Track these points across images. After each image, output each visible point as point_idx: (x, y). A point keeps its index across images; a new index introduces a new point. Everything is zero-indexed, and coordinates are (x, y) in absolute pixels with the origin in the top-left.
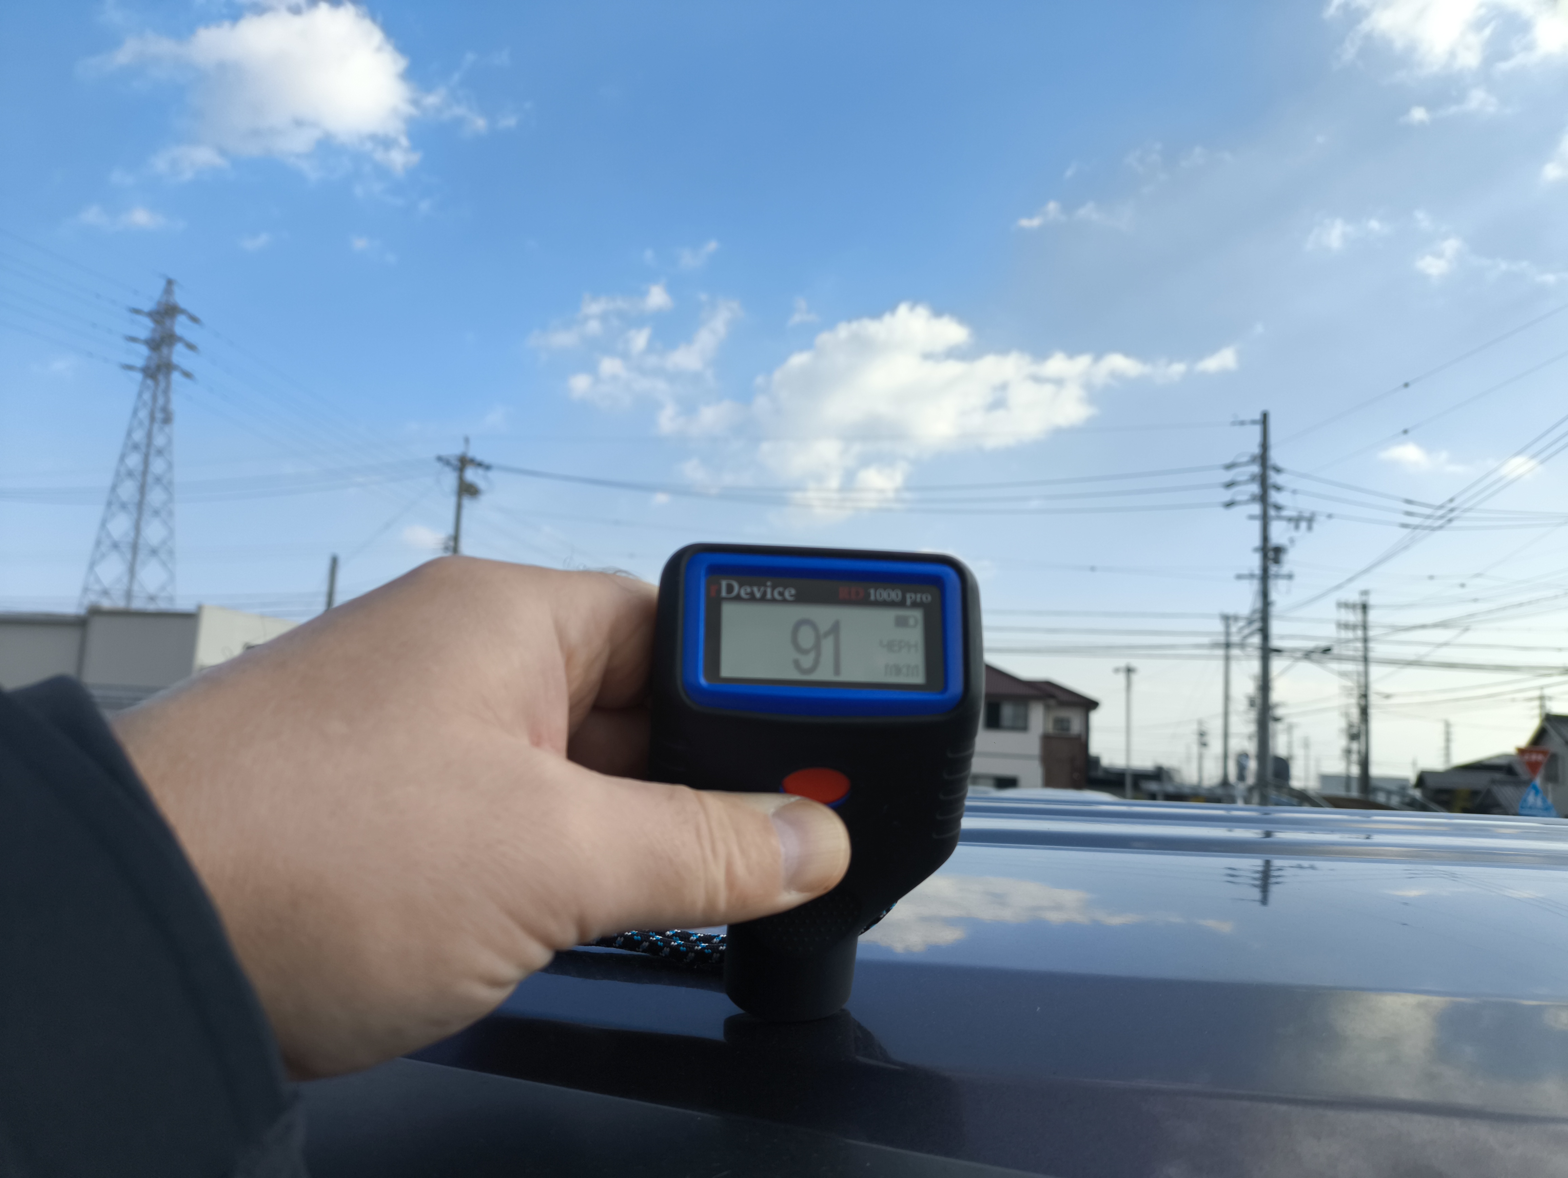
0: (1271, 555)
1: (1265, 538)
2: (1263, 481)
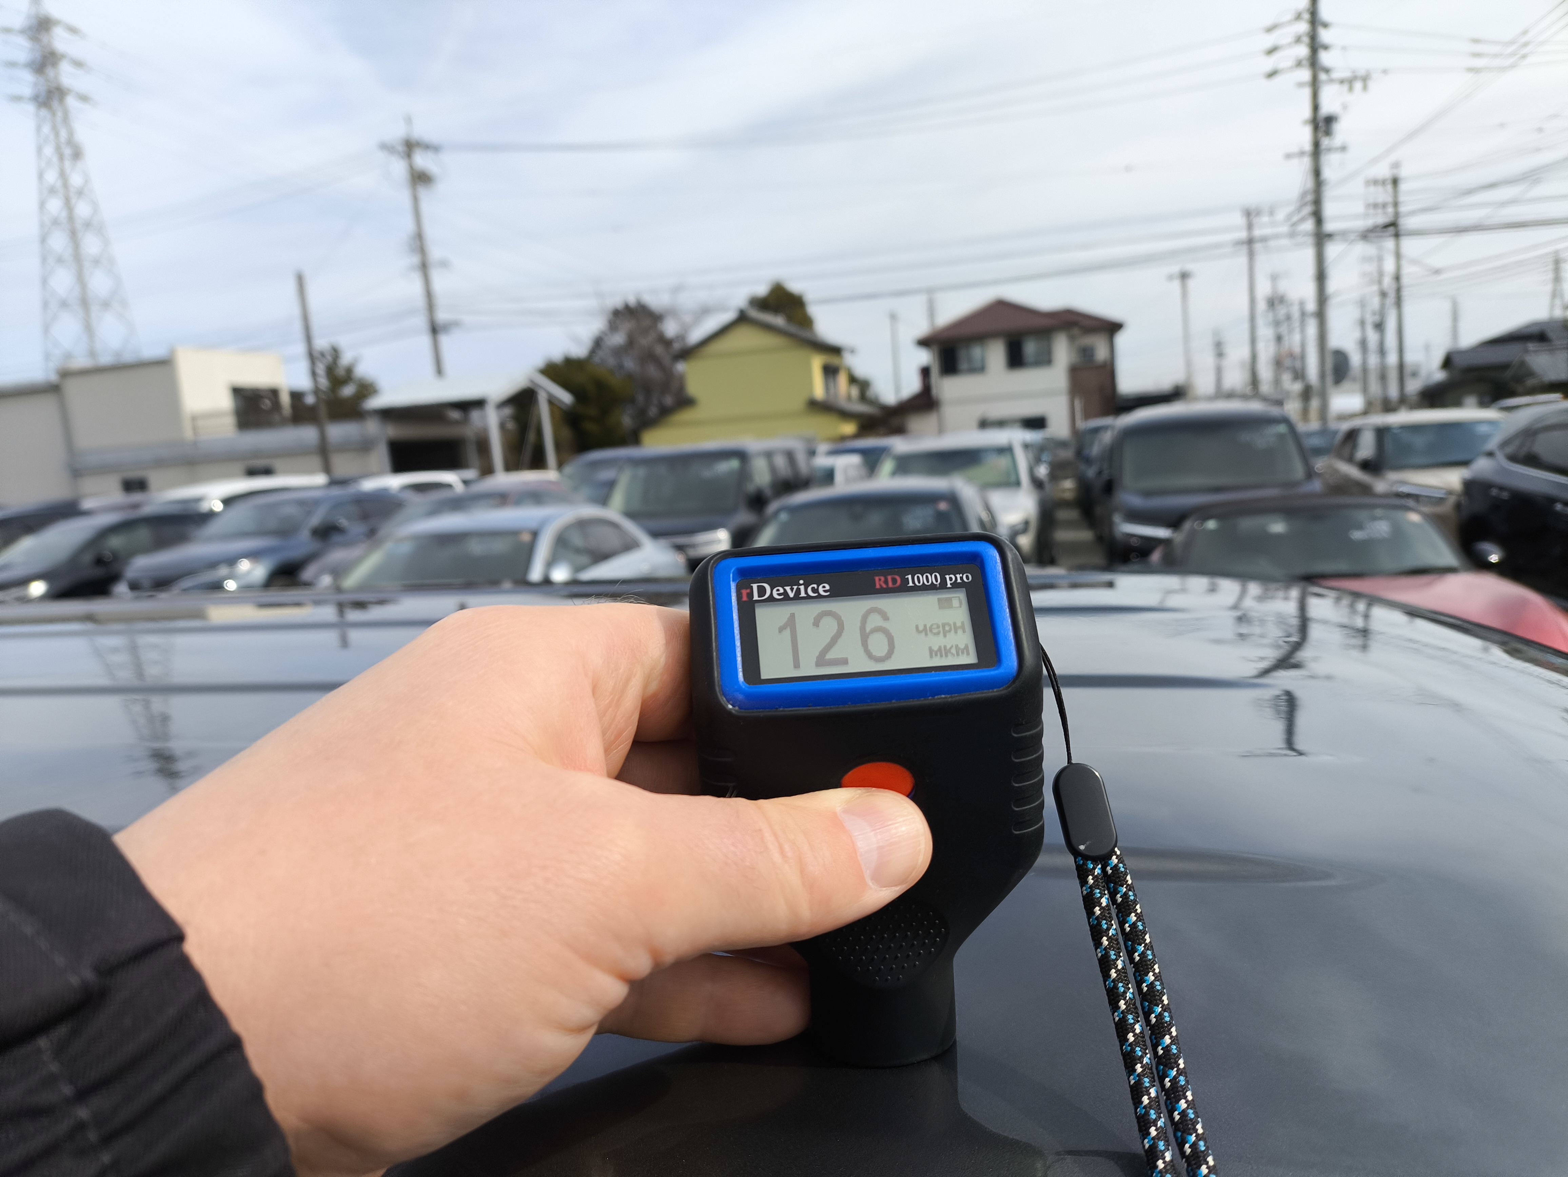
0: (1322, 126)
1: (1316, 107)
2: (1312, 40)
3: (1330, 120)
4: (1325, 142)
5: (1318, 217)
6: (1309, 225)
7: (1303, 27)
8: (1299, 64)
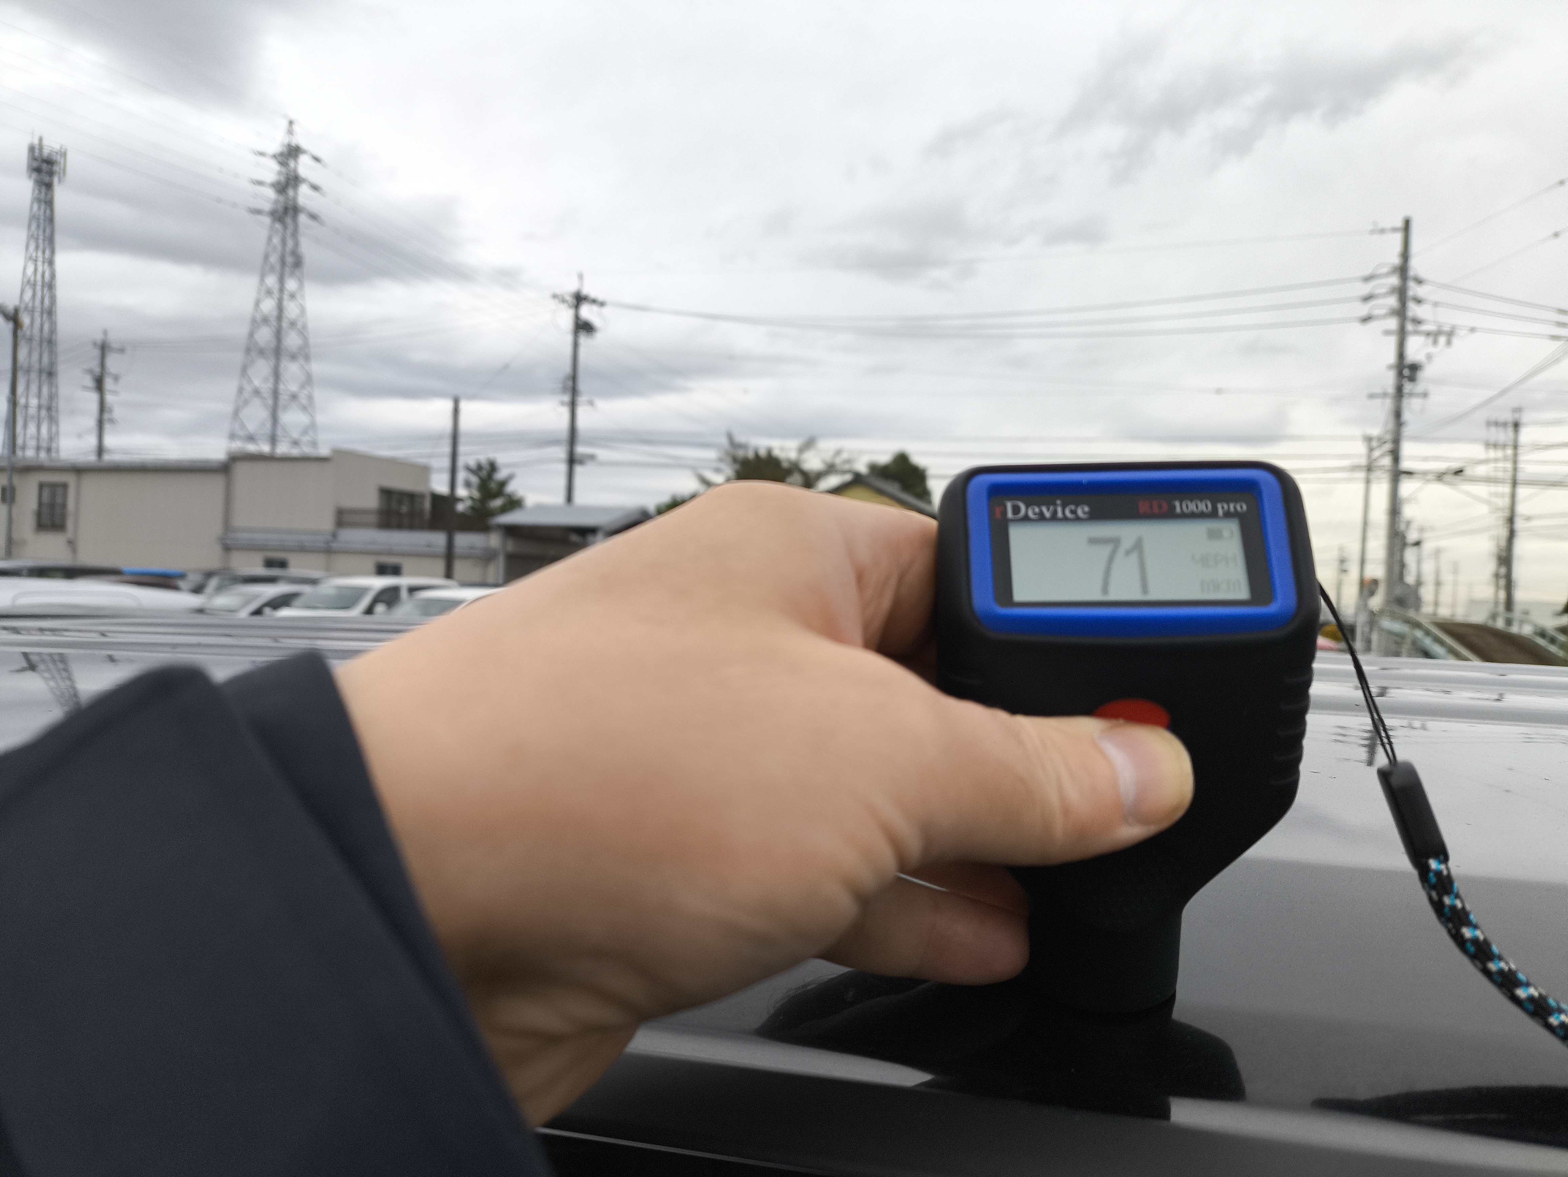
0: (1406, 372)
1: (1401, 355)
2: (1402, 293)
3: (1415, 368)
4: (1408, 387)
5: (1395, 455)
6: (1387, 462)
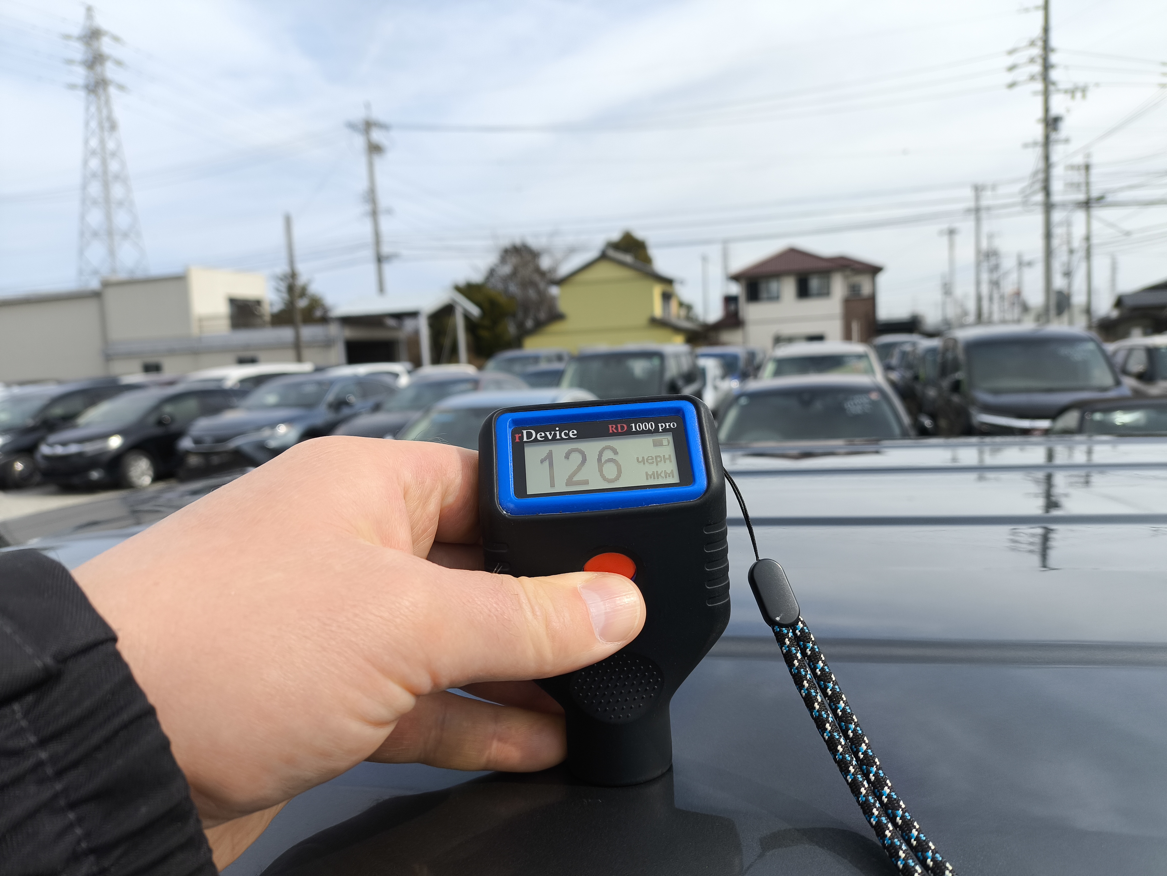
0: (1051, 124)
1: (1047, 110)
2: (1045, 61)
3: (1056, 120)
4: (1053, 136)
5: (1047, 191)
6: (1040, 197)
7: (1037, 51)
8: (1032, 78)
